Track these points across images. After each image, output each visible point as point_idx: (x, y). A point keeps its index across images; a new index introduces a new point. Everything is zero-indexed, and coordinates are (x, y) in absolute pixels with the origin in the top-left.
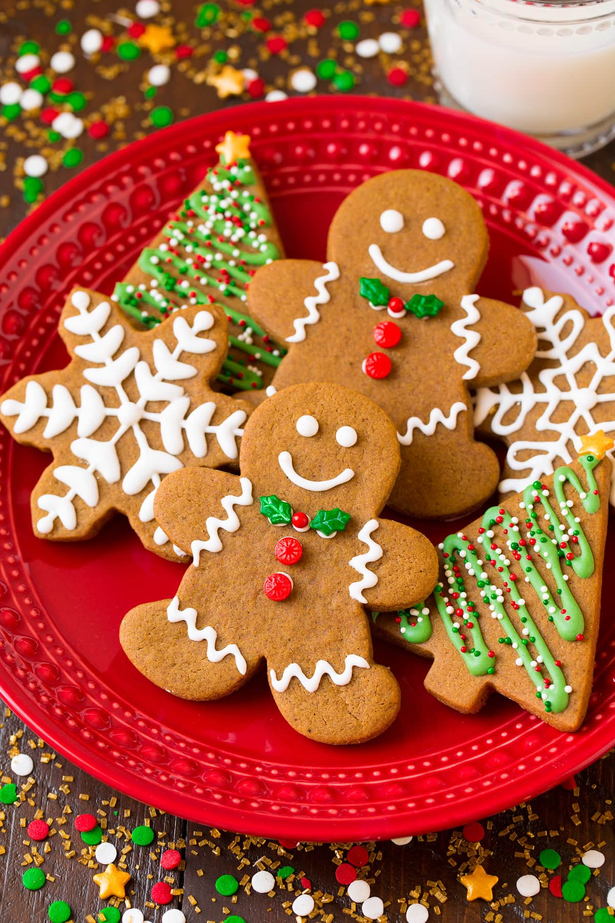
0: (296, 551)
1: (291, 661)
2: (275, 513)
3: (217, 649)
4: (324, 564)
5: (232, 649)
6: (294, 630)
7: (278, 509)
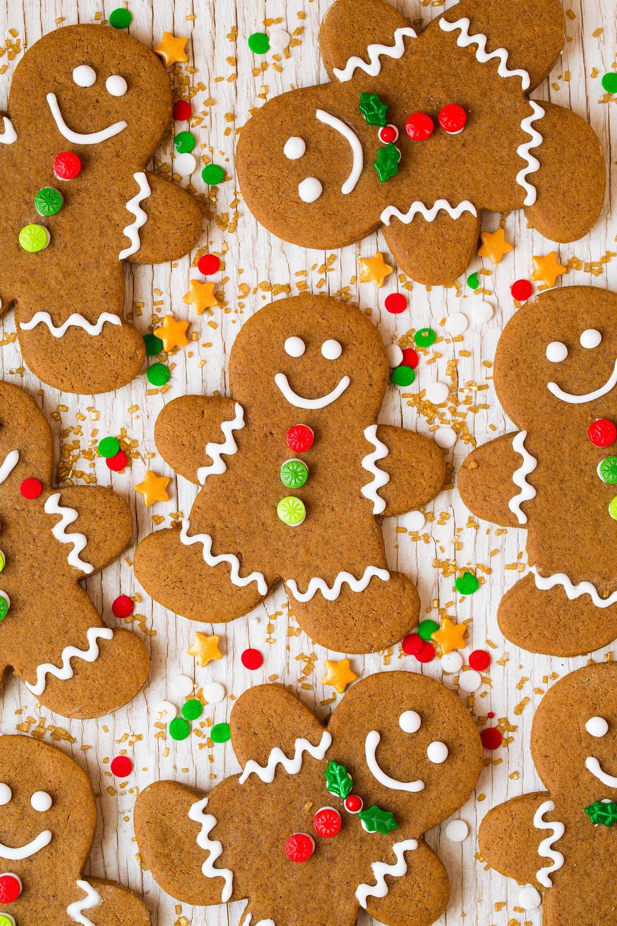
0: (334, 828)
1: (270, 916)
2: (336, 783)
3: (215, 866)
4: (349, 851)
5: (227, 874)
6: (289, 891)
7: (341, 781)
